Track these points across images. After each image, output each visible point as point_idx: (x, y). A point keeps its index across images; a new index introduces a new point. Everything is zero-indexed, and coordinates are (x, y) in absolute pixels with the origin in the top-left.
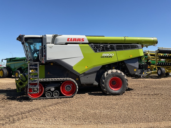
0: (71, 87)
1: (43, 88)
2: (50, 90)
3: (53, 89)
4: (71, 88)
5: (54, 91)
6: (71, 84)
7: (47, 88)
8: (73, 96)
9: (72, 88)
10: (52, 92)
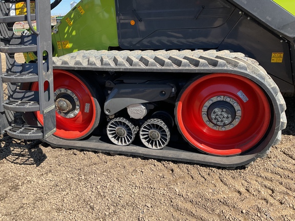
0: (237, 107)
1: (95, 102)
2: (124, 113)
3: (138, 111)
4: (239, 113)
5: (146, 118)
6: (240, 94)
7: (113, 104)
8: (248, 162)
9: (243, 116)
10: (137, 123)
